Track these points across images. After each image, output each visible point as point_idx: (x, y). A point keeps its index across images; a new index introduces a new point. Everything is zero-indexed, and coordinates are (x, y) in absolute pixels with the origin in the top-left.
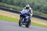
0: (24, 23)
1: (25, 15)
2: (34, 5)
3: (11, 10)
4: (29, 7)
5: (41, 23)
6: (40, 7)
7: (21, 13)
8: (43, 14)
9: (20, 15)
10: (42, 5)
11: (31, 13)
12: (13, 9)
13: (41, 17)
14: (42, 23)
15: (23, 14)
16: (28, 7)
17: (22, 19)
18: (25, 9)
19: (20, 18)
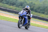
2: (17, 2)
6: (23, 3)
10: (25, 2)
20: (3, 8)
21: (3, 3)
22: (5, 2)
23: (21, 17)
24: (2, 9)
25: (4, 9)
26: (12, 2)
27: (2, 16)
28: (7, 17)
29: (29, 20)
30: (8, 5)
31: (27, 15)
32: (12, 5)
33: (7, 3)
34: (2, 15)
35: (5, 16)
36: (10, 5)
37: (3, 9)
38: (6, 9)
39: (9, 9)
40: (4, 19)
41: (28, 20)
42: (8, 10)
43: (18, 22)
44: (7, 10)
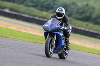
3: (7, 13)
12: (11, 10)
14: (74, 42)
20: (27, 16)
21: (27, 6)
22: (30, 4)
23: (49, 33)
24: (25, 17)
25: (30, 18)
26: (46, 4)
27: (24, 33)
28: (34, 35)
29: (66, 39)
30: (38, 9)
31: (63, 28)
32: (45, 10)
33: (35, 7)
34: (25, 30)
35: (32, 33)
36: (42, 10)
37: (27, 18)
38: (33, 17)
39: (40, 17)
40: (29, 38)
41: (64, 39)
42: (37, 20)
43: (45, 43)
44: (35, 19)
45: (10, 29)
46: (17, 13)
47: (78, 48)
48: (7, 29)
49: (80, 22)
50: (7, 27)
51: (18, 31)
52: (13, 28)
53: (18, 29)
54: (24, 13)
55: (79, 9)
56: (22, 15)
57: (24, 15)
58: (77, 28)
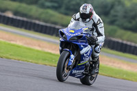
0: (74, 72)
1: (77, 41)
3: (9, 18)
4: (91, 14)
5: (115, 65)
7: (62, 34)
8: (120, 32)
9: (62, 42)
11: (99, 34)
13: (114, 42)
14: (119, 65)
15: (72, 38)
16: (88, 12)
17: (69, 57)
18: (78, 20)
19: (61, 51)
20: (42, 23)
21: (43, 6)
22: (48, 4)
27: (38, 51)
34: (39, 46)
35: (50, 51)
38: (53, 26)
40: (45, 60)
45: (14, 45)
46: (25, 19)
47: (125, 76)
48: (9, 44)
49: (129, 33)
50: (9, 42)
51: (27, 49)
52: (19, 43)
53: (27, 44)
54: (37, 19)
55: (126, 12)
56: (34, 21)
57: (37, 22)
58: (125, 42)
